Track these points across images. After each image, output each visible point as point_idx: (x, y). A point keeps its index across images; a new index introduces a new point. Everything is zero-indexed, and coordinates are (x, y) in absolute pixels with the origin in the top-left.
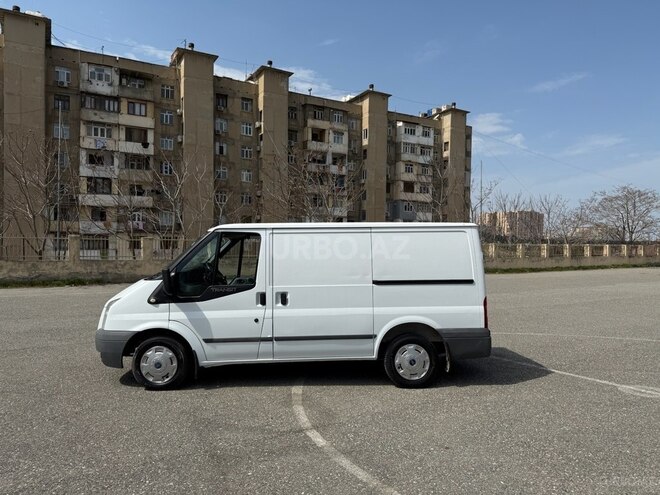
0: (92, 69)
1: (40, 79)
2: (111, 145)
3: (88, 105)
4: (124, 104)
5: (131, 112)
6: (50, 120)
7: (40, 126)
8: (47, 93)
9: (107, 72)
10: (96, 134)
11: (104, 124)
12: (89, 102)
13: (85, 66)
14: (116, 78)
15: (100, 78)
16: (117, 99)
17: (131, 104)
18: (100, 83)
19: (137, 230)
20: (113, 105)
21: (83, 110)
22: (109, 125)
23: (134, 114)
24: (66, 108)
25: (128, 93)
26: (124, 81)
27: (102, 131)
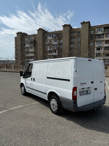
0: (98, 29)
1: (87, 34)
2: (102, 46)
4: (105, 35)
6: (89, 42)
7: (87, 44)
8: (89, 37)
9: (101, 29)
10: (98, 44)
11: (100, 41)
12: (97, 37)
13: (96, 29)
14: (103, 30)
15: (100, 31)
16: (103, 34)
17: (107, 34)
18: (100, 32)
19: (107, 65)
20: (102, 36)
21: (96, 39)
22: (101, 41)
23: (107, 37)
24: (93, 39)
25: (106, 32)
26: (105, 30)
27: (100, 42)
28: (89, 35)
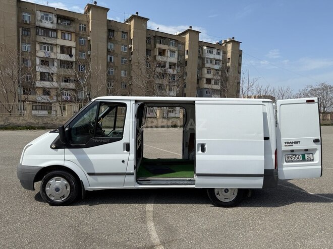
0: (42, 14)
1: (14, 19)
2: (53, 56)
3: (40, 34)
4: (59, 34)
5: (63, 38)
7: (15, 44)
8: (18, 26)
9: (50, 16)
10: (45, 50)
11: (48, 44)
12: (41, 32)
13: (38, 12)
14: (55, 19)
15: (46, 19)
16: (55, 30)
17: (63, 33)
18: (46, 22)
20: (54, 34)
21: (38, 36)
22: (52, 45)
23: (65, 39)
24: (29, 35)
25: (61, 28)
26: (59, 21)
27: (48, 48)
28: (18, 22)
